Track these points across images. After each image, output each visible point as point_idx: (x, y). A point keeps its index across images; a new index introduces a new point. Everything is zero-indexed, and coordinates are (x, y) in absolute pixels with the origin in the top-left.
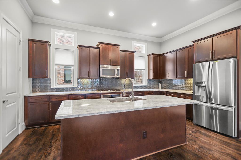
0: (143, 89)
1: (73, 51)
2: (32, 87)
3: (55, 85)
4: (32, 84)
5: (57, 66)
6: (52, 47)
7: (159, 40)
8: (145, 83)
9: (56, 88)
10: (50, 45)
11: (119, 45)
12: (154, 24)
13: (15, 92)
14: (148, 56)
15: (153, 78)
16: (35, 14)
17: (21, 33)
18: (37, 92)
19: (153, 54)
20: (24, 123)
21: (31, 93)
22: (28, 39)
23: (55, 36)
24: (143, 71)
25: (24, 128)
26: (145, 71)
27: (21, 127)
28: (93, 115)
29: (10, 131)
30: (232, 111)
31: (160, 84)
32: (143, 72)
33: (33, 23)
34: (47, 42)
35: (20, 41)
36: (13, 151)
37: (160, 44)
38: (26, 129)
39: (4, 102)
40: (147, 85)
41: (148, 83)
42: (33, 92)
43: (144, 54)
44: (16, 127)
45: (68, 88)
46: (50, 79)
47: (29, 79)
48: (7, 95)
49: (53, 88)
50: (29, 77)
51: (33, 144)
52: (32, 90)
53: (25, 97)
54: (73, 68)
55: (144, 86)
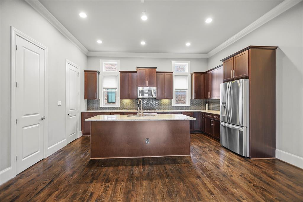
0: (186, 109)
1: (116, 76)
2: (88, 106)
3: (103, 105)
4: (88, 104)
5: (105, 89)
6: (101, 74)
7: (205, 56)
8: (188, 104)
9: (103, 107)
10: (99, 73)
11: (156, 68)
12: (188, 44)
13: (75, 109)
14: (192, 74)
15: (195, 99)
16: (89, 51)
17: (79, 68)
18: (90, 110)
19: (195, 73)
20: (81, 131)
21: (86, 110)
22: (84, 71)
23: (103, 65)
24: (186, 90)
25: (81, 135)
26: (188, 90)
27: (79, 135)
28: (104, 121)
29: (72, 134)
30: (242, 131)
31: (207, 105)
32: (186, 92)
33: (88, 57)
34: (96, 71)
35: (78, 74)
36: (73, 145)
37: (207, 60)
38: (82, 136)
39: (68, 114)
40: (190, 106)
41: (192, 103)
42: (88, 110)
43: (187, 73)
44: (76, 133)
45: (112, 107)
46: (100, 100)
47: (85, 100)
48: (70, 111)
49: (101, 107)
50: (85, 99)
51: (84, 143)
52: (88, 109)
53: (82, 113)
54: (117, 90)
55: (187, 107)
